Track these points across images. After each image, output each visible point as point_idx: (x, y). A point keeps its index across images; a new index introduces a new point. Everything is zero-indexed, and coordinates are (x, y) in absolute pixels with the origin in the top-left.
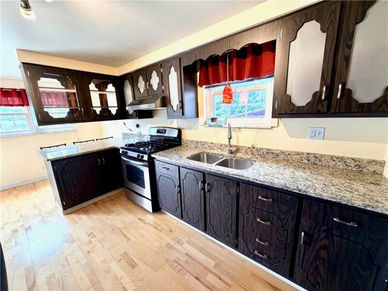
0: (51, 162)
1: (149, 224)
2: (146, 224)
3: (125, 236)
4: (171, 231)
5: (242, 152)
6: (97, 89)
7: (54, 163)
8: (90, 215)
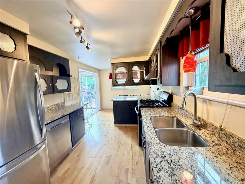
0: (113, 102)
1: (132, 151)
2: (131, 149)
3: (119, 148)
4: (136, 164)
5: (209, 130)
6: (139, 69)
7: (114, 102)
8: (120, 131)
